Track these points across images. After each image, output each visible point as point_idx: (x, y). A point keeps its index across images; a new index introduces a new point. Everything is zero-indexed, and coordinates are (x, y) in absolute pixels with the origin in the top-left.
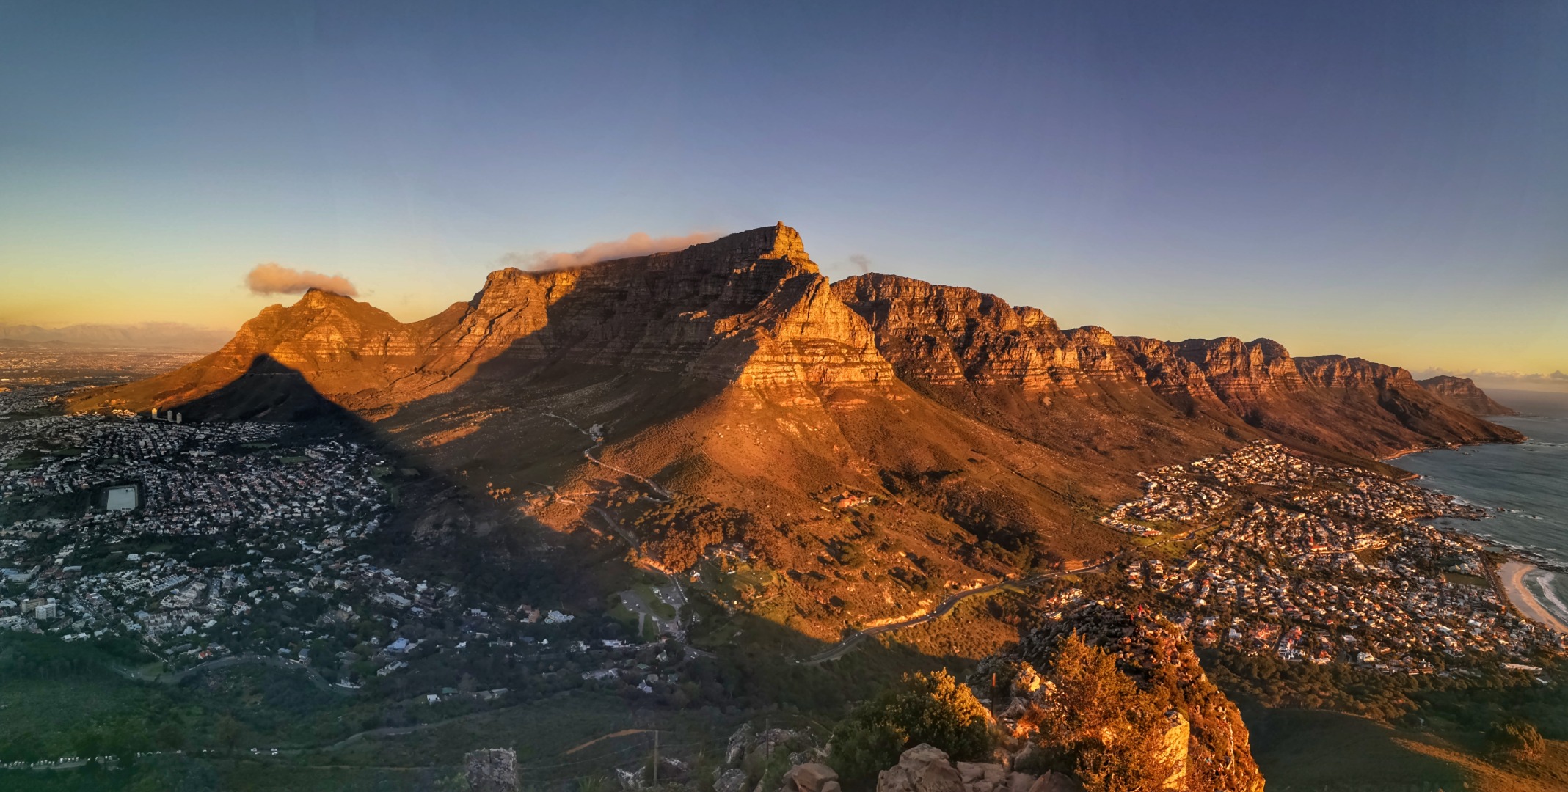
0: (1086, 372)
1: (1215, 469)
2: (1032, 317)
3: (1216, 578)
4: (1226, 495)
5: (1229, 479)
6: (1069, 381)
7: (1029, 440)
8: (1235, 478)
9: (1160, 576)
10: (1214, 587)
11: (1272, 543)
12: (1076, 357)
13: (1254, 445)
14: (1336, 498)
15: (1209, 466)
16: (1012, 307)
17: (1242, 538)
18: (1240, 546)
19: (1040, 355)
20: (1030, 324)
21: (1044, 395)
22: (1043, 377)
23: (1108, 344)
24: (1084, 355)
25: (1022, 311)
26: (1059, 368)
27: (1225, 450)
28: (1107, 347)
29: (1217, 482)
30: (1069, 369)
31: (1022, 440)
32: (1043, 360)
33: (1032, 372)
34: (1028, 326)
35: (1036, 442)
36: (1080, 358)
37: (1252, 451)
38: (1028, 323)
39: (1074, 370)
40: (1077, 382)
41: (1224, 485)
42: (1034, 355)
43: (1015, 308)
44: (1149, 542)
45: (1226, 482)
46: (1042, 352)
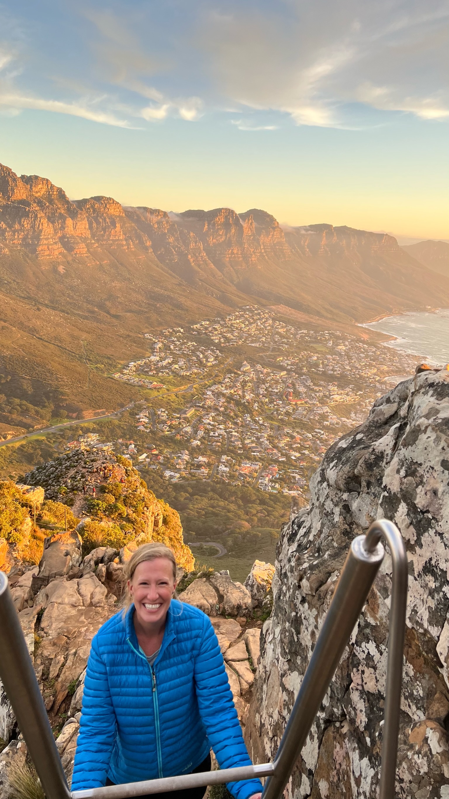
0: (98, 241)
1: (210, 332)
2: (40, 186)
3: (209, 424)
4: (220, 354)
5: (222, 340)
6: (82, 249)
7: (47, 306)
8: (227, 340)
9: (164, 422)
10: (207, 432)
11: (258, 395)
12: (87, 227)
13: (245, 311)
14: (315, 358)
15: (206, 329)
16: (19, 176)
17: (232, 391)
18: (230, 399)
19: (51, 225)
20: (39, 194)
21: (59, 264)
22: (55, 247)
23: (117, 214)
24: (95, 225)
25: (29, 180)
26: (70, 237)
27: (219, 315)
28: (116, 216)
29: (212, 343)
30: (81, 238)
31: (41, 307)
32: (55, 230)
33: (45, 242)
34: (37, 195)
35: (54, 308)
36: (91, 228)
37: (242, 316)
38: (37, 192)
39: (86, 239)
40: (88, 250)
41: (218, 346)
42: (46, 225)
43: (23, 177)
44: (155, 393)
45: (220, 342)
46: (53, 222)
